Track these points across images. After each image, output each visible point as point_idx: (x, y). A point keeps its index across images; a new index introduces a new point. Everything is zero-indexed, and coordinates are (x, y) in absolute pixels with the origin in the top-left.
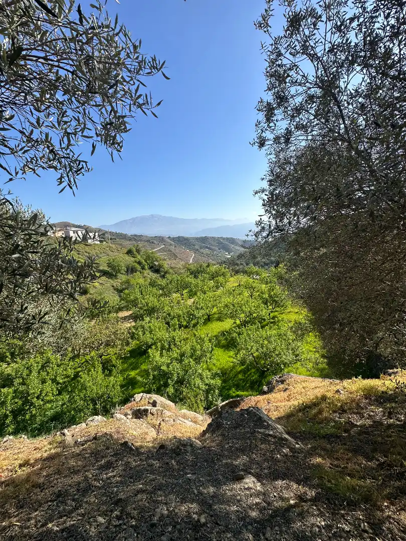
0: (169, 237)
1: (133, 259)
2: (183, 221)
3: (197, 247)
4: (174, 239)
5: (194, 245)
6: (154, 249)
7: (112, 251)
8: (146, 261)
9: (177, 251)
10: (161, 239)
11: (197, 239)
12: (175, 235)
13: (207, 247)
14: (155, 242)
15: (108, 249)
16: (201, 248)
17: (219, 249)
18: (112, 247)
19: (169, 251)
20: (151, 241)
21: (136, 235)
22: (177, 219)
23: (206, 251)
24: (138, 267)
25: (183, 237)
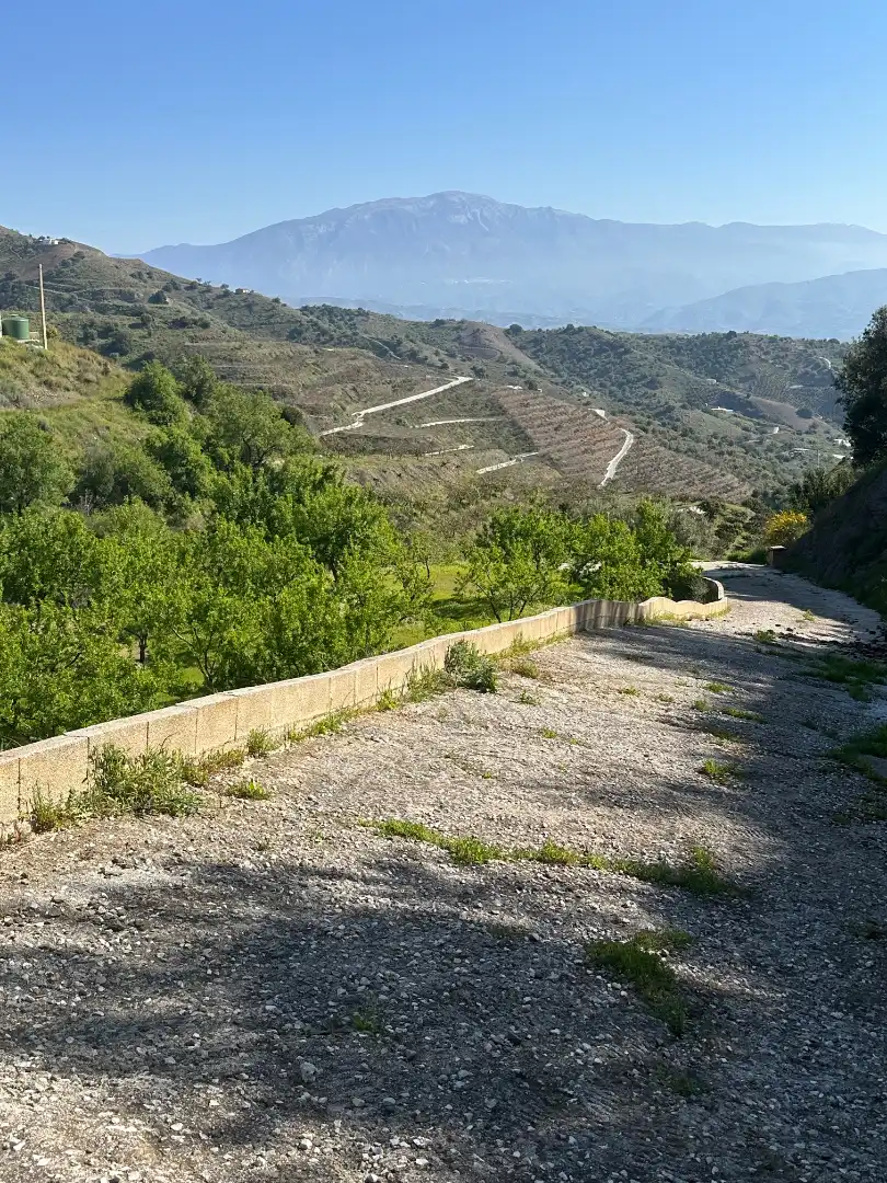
0: (515, 330)
1: (147, 430)
2: (611, 235)
3: (668, 394)
4: (536, 343)
5: (653, 384)
6: (411, 391)
7: (48, 384)
8: (209, 447)
9: (538, 408)
10: (464, 340)
11: (675, 347)
12: (550, 316)
13: (728, 400)
14: (427, 352)
15: (24, 369)
16: (691, 401)
17: (804, 414)
18: (53, 363)
19: (496, 408)
20: (407, 346)
21: (329, 312)
22: (575, 224)
23: (725, 421)
24: (157, 478)
25: (591, 335)
